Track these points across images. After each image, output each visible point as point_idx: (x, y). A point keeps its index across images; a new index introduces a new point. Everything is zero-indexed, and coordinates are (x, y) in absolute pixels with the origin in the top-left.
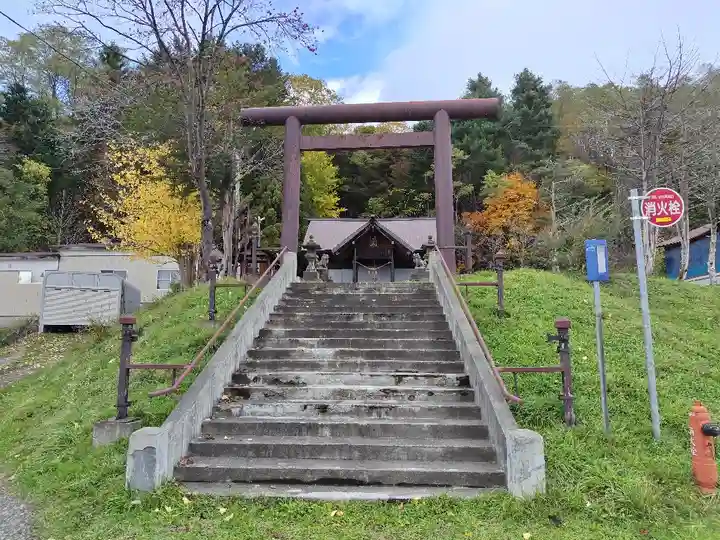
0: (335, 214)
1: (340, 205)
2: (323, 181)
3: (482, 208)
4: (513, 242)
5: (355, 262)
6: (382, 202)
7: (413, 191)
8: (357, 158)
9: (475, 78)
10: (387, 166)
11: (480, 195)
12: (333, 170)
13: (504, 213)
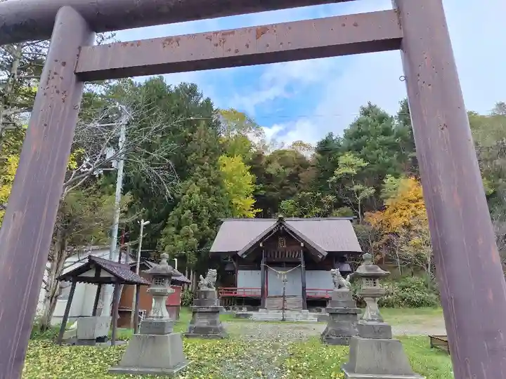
0: (251, 214)
1: (255, 206)
2: (240, 186)
3: (382, 208)
4: (416, 240)
5: (263, 264)
6: (292, 204)
7: (319, 194)
8: (271, 170)
9: (366, 106)
10: (296, 175)
11: (381, 196)
12: (250, 177)
13: (405, 213)
